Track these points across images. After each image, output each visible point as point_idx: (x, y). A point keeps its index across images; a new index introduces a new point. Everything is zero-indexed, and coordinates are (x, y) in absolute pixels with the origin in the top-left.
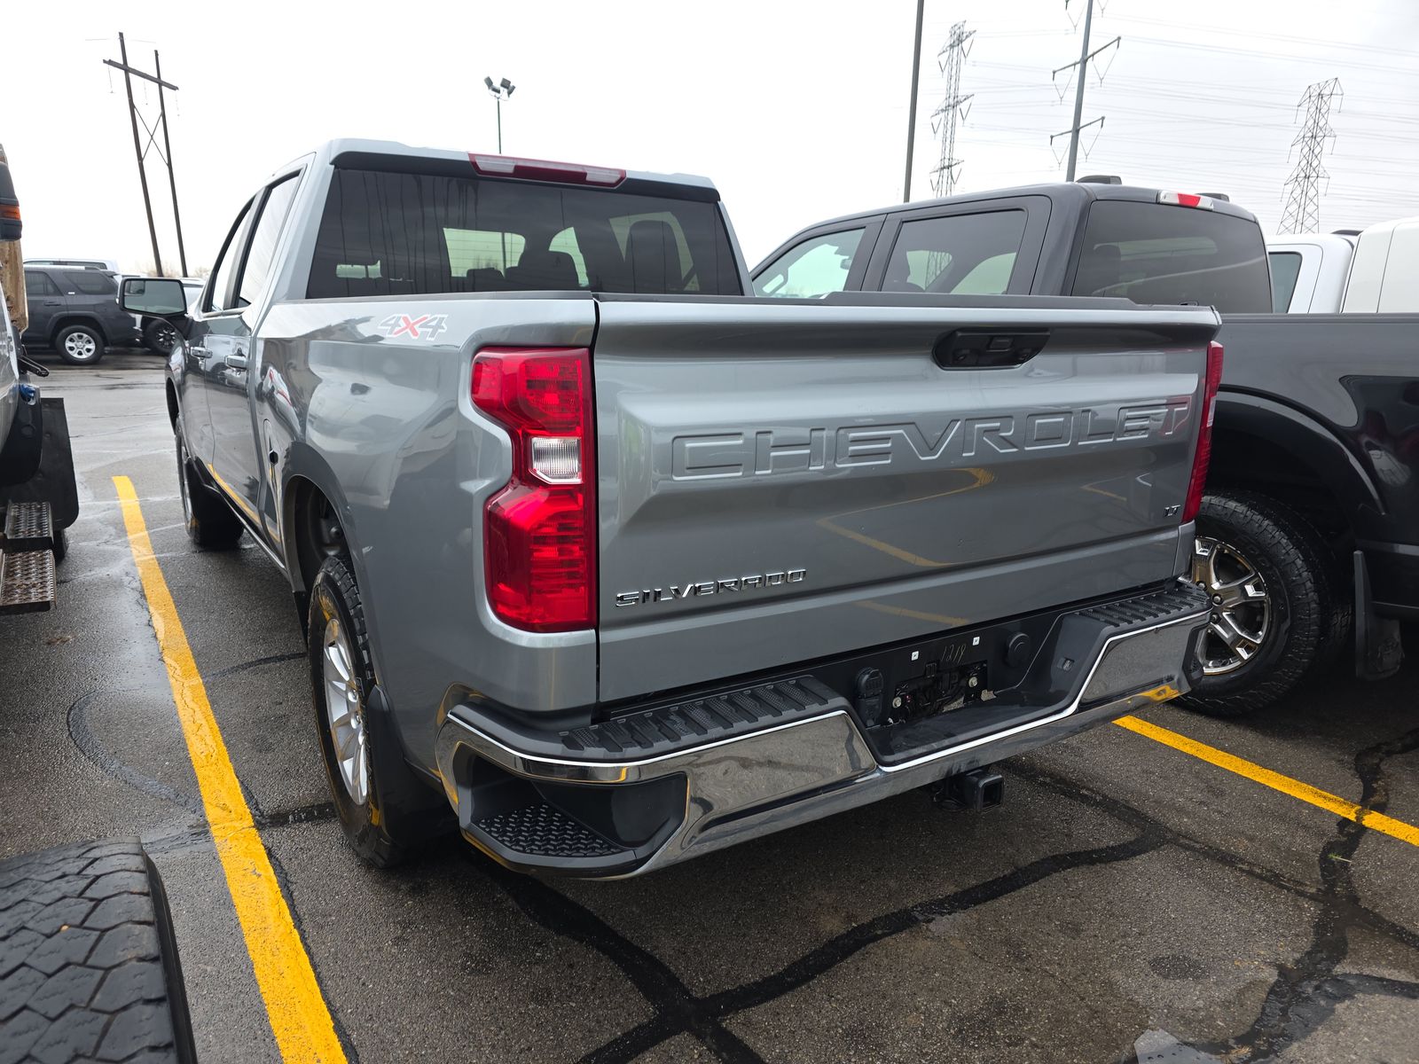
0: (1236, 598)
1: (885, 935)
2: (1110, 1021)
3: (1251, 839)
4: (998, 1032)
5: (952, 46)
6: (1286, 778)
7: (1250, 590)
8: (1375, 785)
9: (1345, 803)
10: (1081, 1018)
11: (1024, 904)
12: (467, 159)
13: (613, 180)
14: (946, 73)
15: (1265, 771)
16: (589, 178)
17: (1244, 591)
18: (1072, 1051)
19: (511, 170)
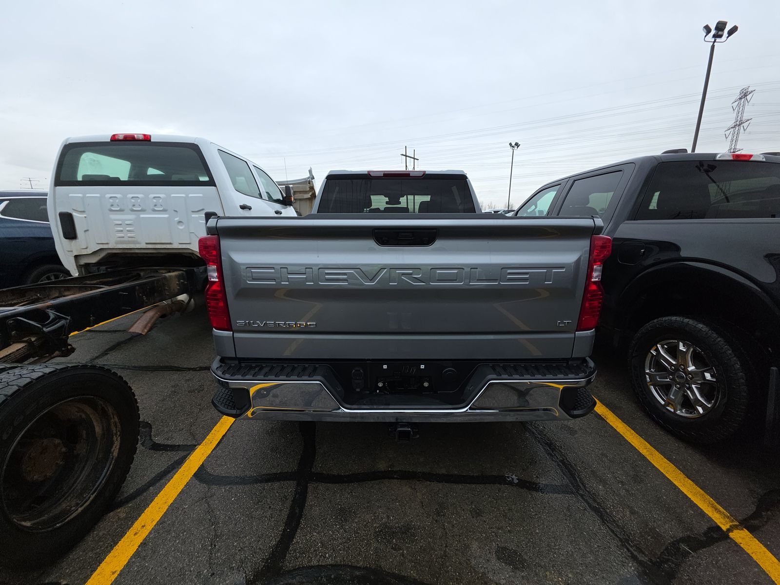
0: (698, 378)
1: (396, 478)
2: (448, 564)
3: (633, 512)
4: (394, 540)
5: (740, 99)
6: (698, 488)
7: (708, 376)
8: (763, 513)
9: (728, 518)
10: (436, 555)
11: (467, 492)
12: (367, 173)
13: (421, 175)
14: (736, 111)
15: (687, 479)
16: (411, 175)
17: (704, 377)
18: (415, 567)
19: (382, 175)
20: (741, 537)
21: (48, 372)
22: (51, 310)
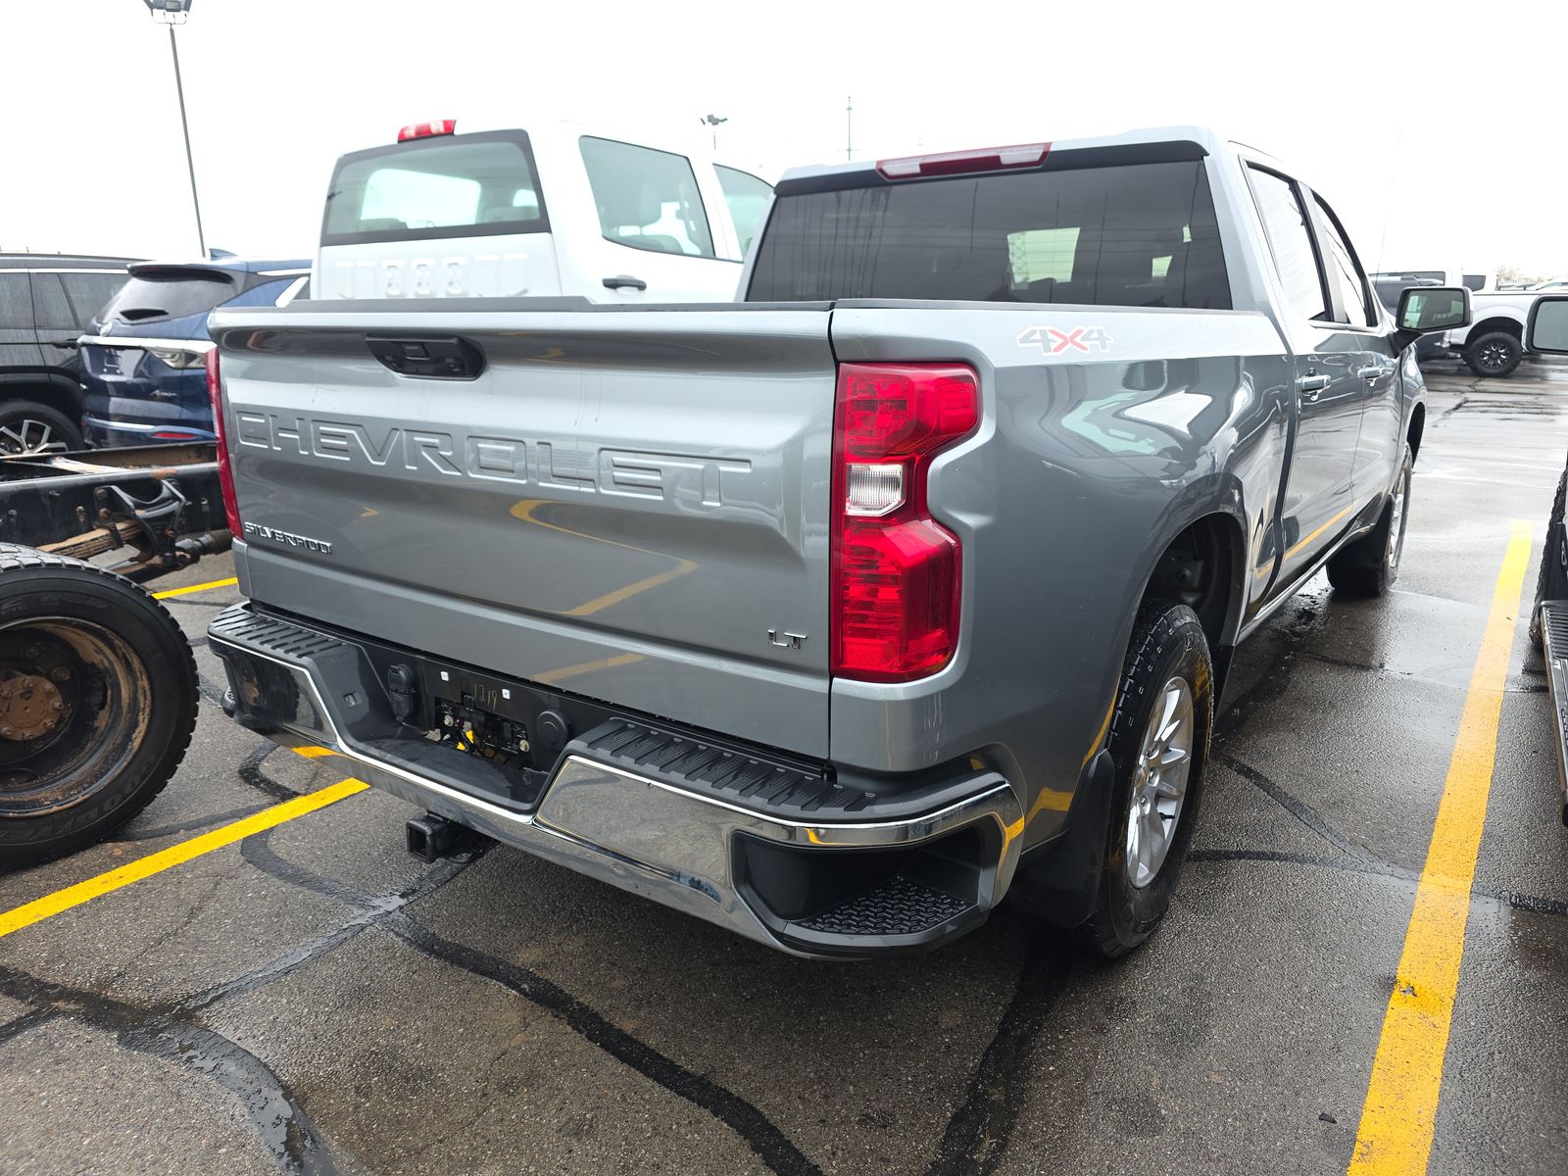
13: (1037, 158)
16: (1004, 161)
19: (917, 170)
21: (26, 563)
22: (169, 482)
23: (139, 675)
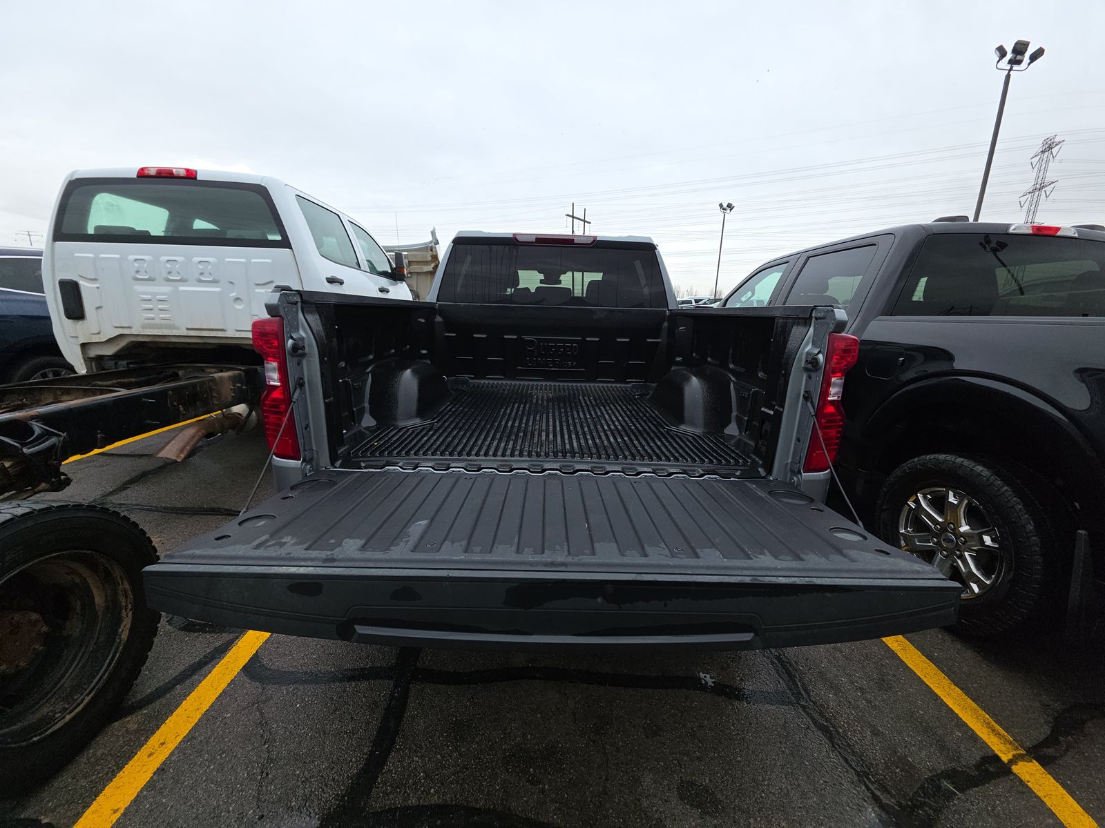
0: (974, 543)
1: (539, 679)
2: (608, 805)
3: (875, 733)
4: (531, 770)
5: (1043, 152)
6: (969, 700)
7: (987, 540)
8: (1061, 739)
9: (1011, 743)
10: (591, 792)
11: (640, 699)
12: (512, 236)
13: (590, 242)
14: (1036, 169)
15: (953, 686)
16: (575, 242)
17: (982, 541)
19: (534, 240)
20: (1030, 772)
22: (36, 422)
23: (120, 581)
